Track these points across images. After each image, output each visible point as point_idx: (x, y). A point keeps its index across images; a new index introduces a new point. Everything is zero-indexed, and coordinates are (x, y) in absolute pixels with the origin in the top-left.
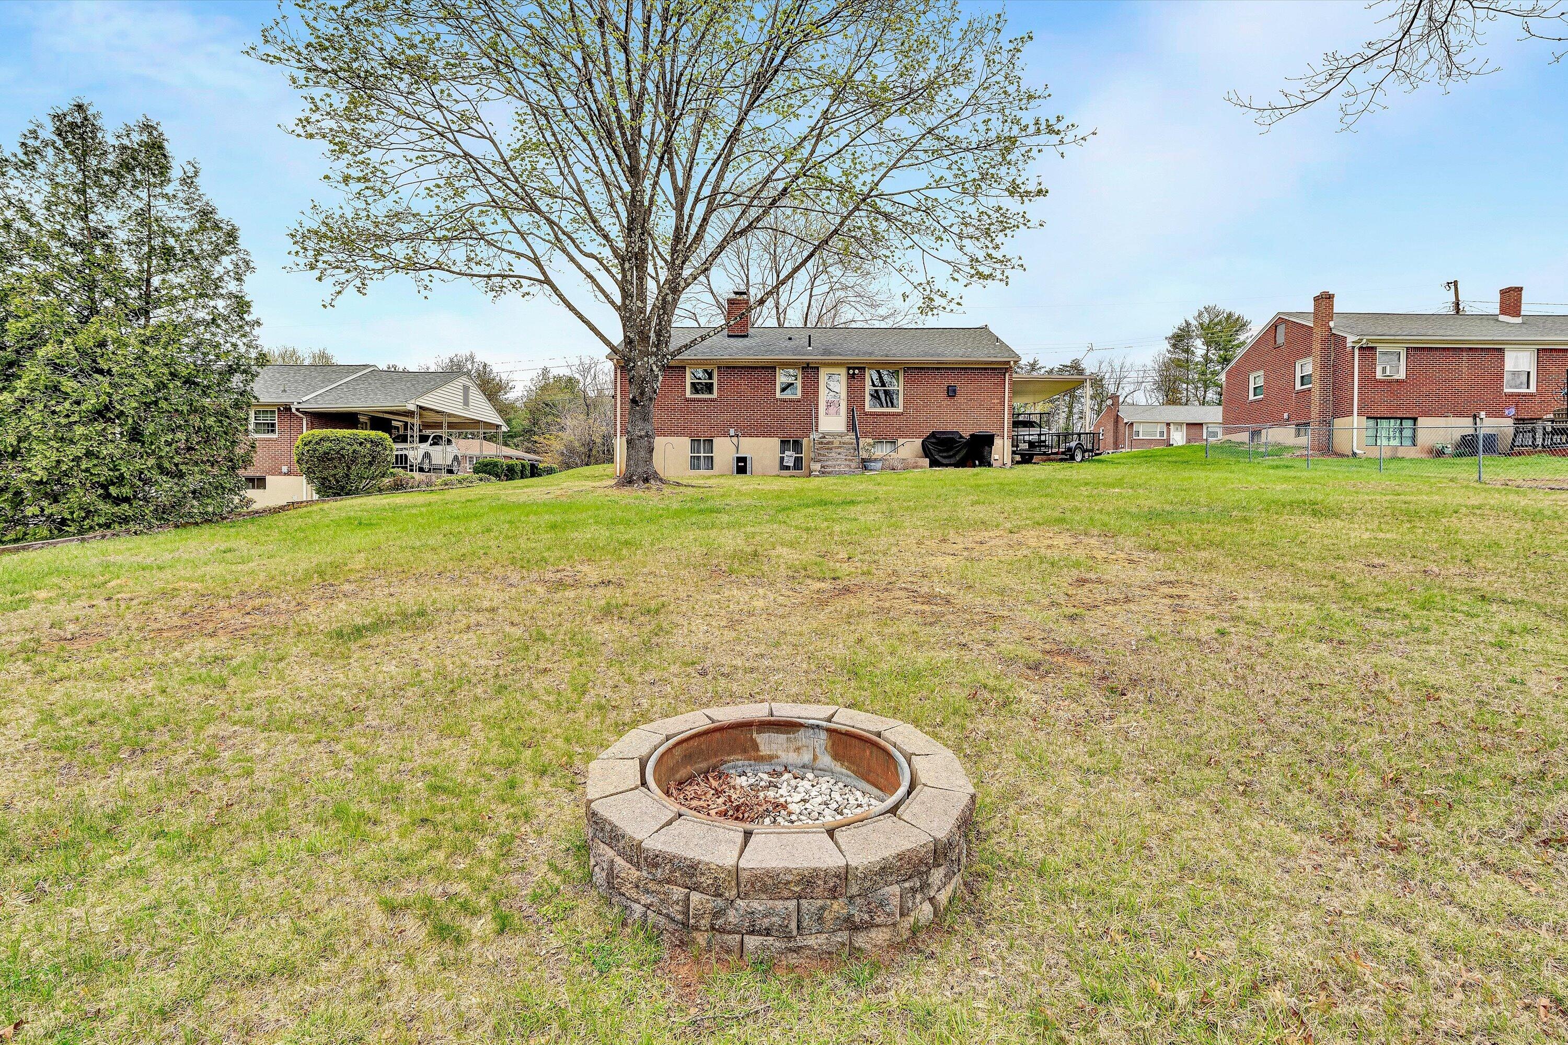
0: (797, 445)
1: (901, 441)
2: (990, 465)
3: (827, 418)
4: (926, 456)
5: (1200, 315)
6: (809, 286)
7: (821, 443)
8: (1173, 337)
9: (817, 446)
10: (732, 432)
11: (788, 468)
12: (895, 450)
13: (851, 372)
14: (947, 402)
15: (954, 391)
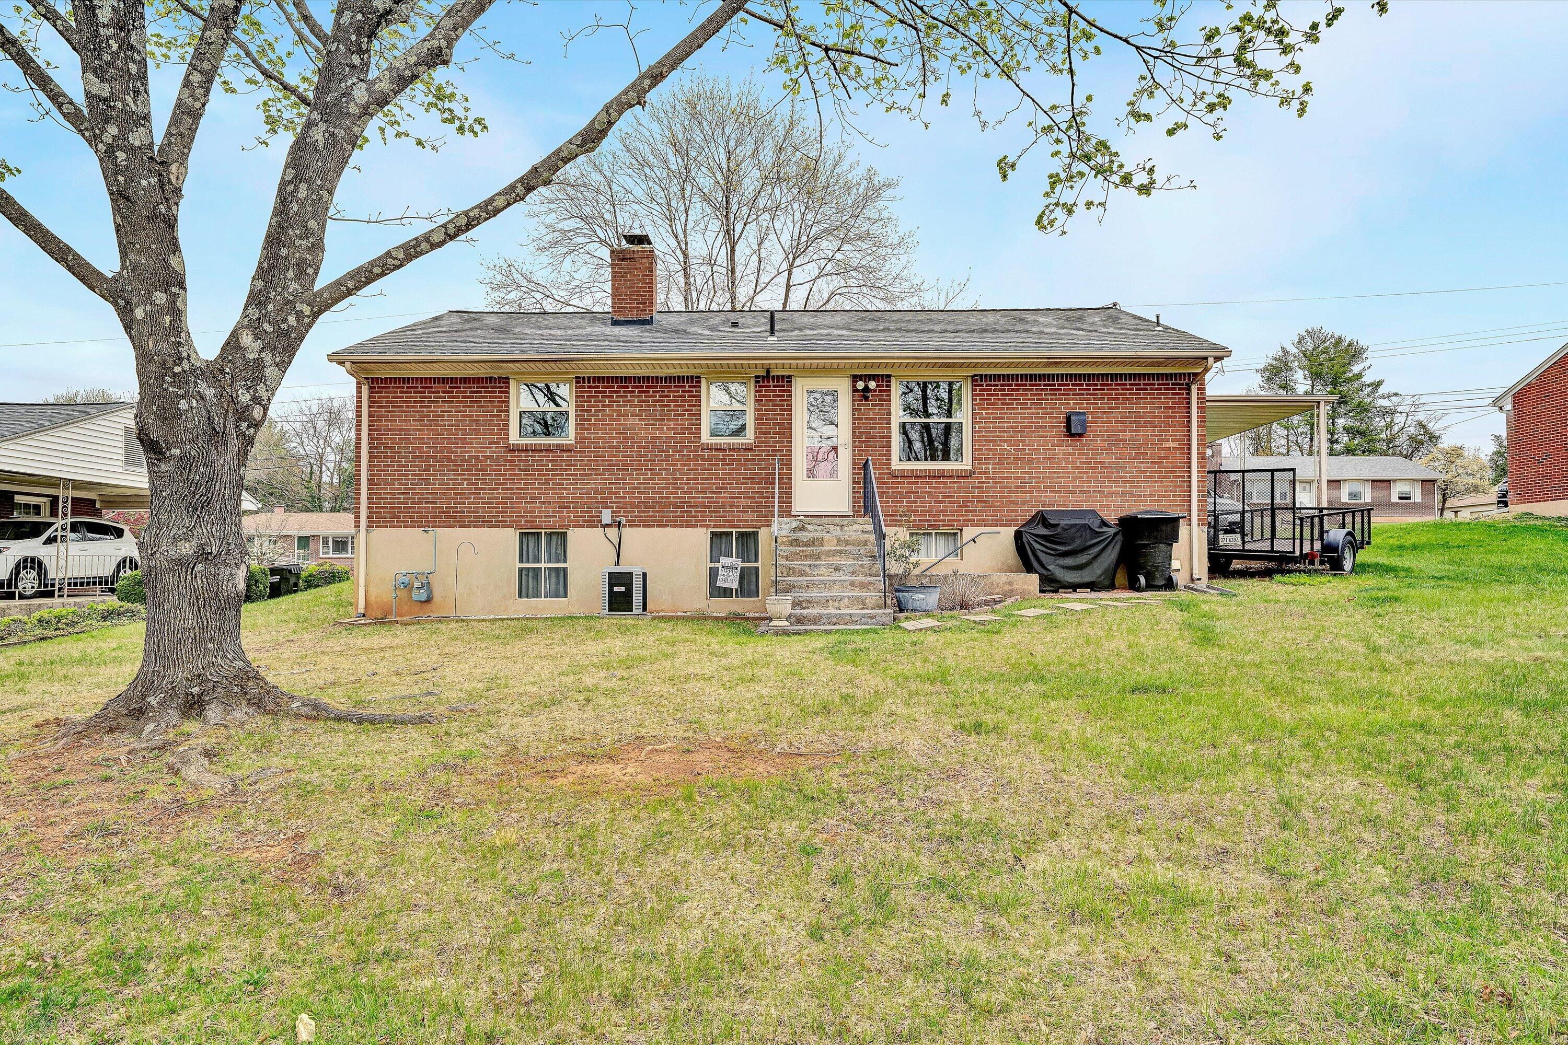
0: (748, 540)
1: (969, 532)
2: (1170, 585)
3: (813, 484)
4: (1029, 569)
5: (1301, 340)
6: (785, 266)
7: (795, 542)
8: (1265, 369)
9: (785, 550)
10: (606, 517)
11: (726, 592)
12: (957, 552)
13: (860, 385)
14: (1069, 447)
15: (1084, 424)
